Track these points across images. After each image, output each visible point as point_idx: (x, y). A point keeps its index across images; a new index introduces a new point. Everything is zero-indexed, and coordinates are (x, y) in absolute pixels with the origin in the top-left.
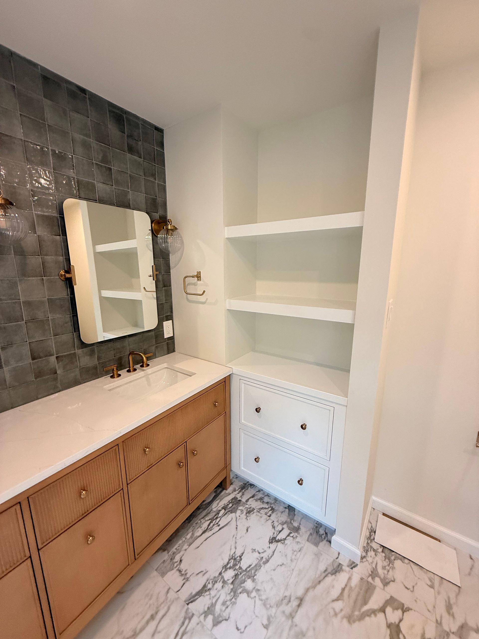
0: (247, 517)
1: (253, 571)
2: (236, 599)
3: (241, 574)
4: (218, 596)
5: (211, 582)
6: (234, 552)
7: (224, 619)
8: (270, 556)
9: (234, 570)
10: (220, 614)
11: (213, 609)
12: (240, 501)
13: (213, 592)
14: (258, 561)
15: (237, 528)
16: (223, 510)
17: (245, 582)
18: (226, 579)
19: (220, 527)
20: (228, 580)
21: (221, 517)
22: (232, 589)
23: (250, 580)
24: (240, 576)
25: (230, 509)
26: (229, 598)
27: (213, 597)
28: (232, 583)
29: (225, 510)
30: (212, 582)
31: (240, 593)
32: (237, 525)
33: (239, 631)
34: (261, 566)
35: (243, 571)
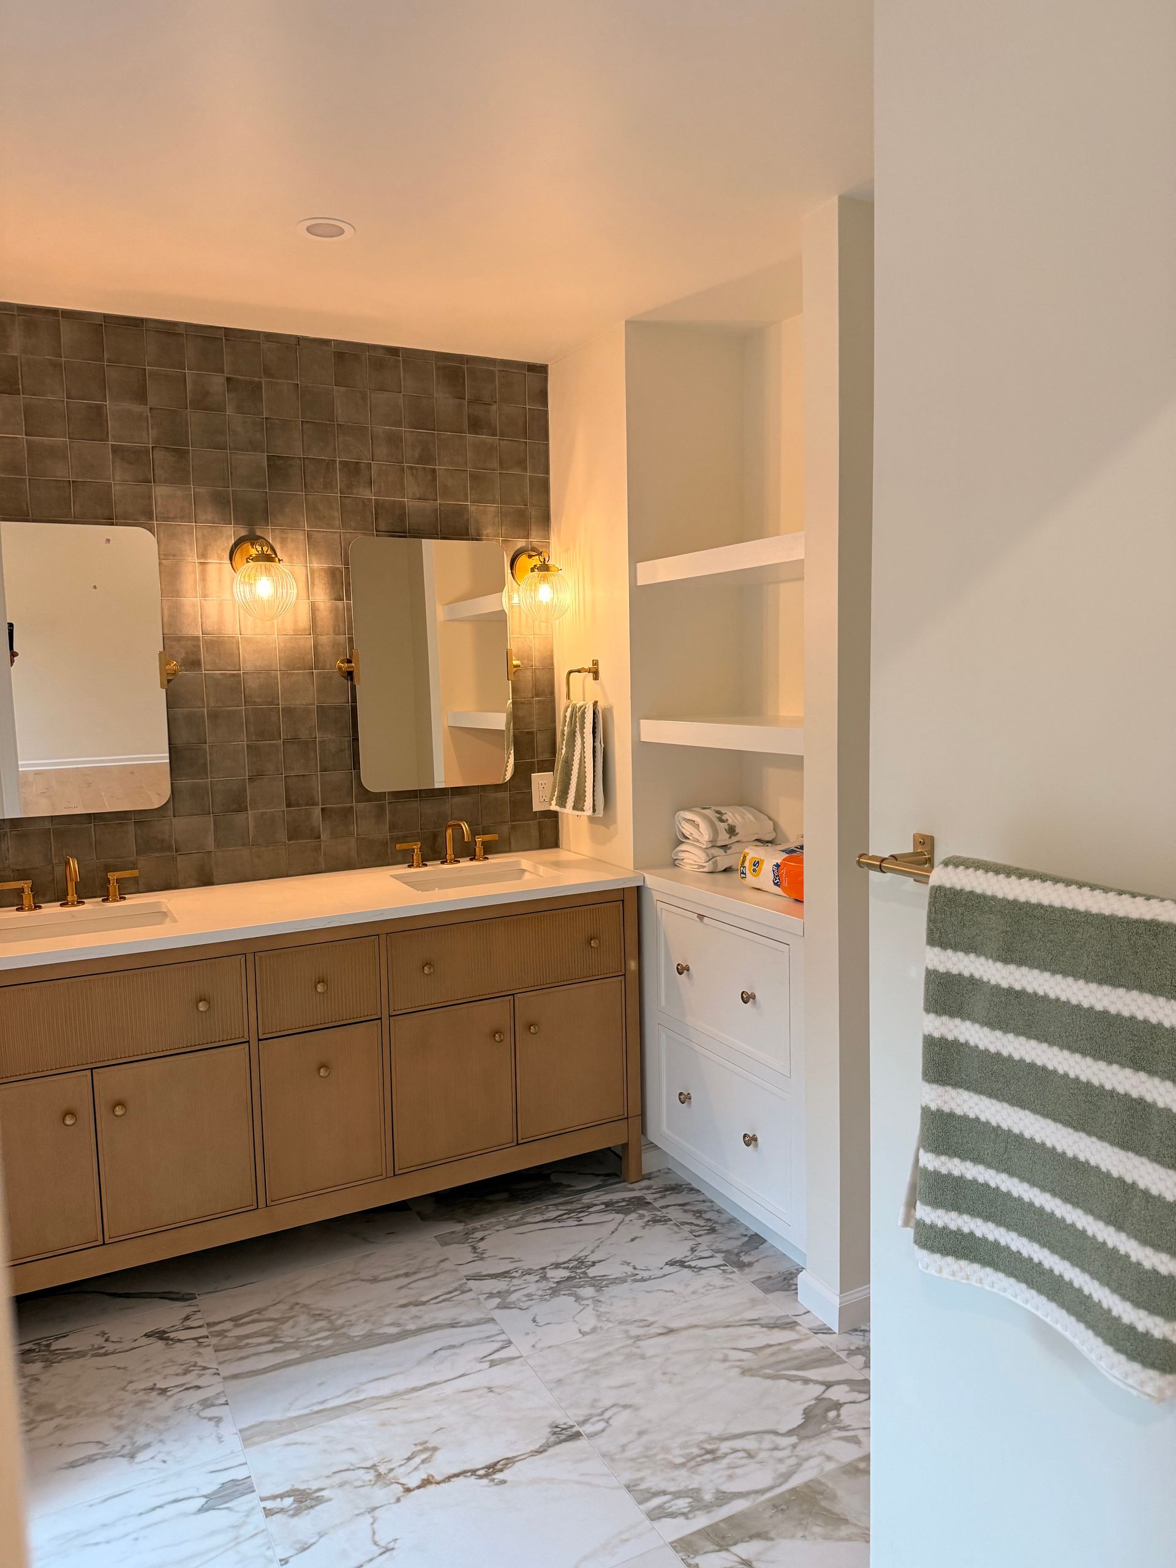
0: (646, 1225)
1: (605, 1283)
2: (552, 1297)
3: (580, 1278)
4: (522, 1287)
5: (520, 1272)
6: (586, 1254)
7: (518, 1306)
8: (652, 1277)
9: (571, 1272)
10: (514, 1301)
11: (506, 1295)
12: (649, 1203)
13: (515, 1282)
14: (625, 1275)
15: (613, 1232)
16: (603, 1206)
17: (582, 1288)
18: (548, 1275)
19: (581, 1223)
20: (552, 1278)
21: (591, 1213)
22: (551, 1288)
23: (593, 1288)
24: (577, 1280)
25: (620, 1208)
26: (540, 1293)
27: (514, 1285)
28: (557, 1282)
29: (606, 1207)
30: (522, 1272)
31: (564, 1295)
32: (616, 1230)
33: (535, 1324)
34: (625, 1281)
35: (588, 1277)
